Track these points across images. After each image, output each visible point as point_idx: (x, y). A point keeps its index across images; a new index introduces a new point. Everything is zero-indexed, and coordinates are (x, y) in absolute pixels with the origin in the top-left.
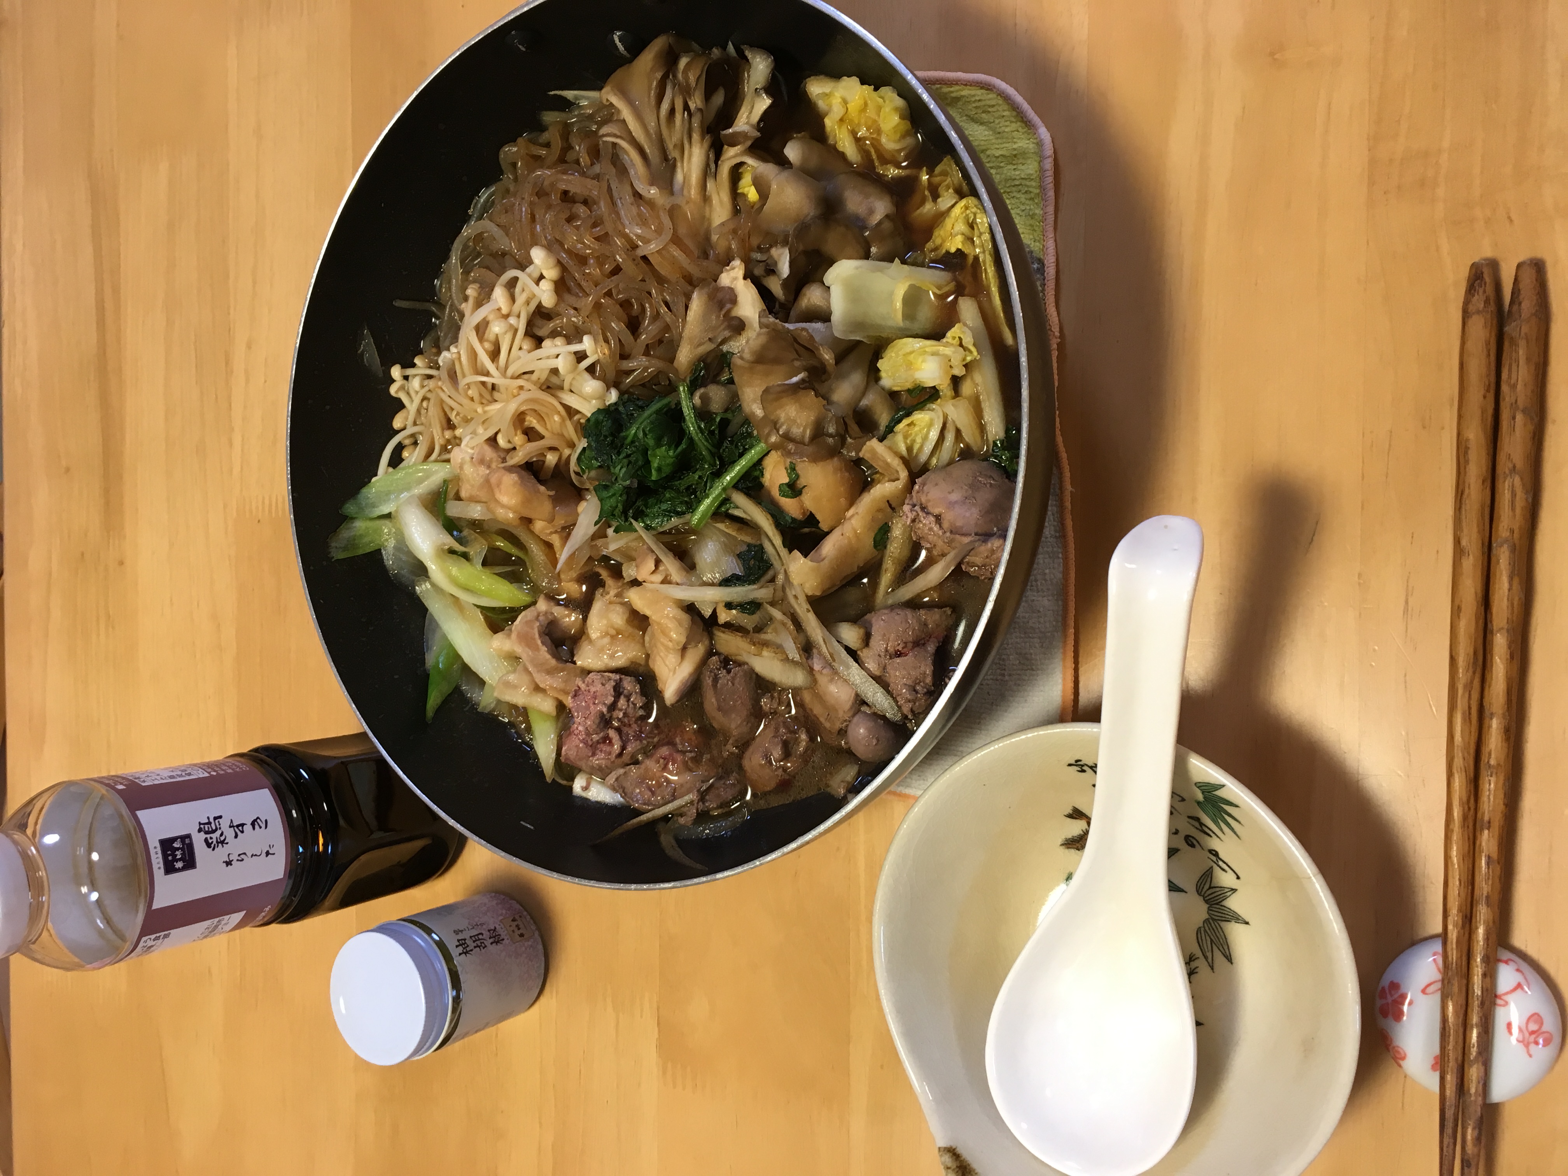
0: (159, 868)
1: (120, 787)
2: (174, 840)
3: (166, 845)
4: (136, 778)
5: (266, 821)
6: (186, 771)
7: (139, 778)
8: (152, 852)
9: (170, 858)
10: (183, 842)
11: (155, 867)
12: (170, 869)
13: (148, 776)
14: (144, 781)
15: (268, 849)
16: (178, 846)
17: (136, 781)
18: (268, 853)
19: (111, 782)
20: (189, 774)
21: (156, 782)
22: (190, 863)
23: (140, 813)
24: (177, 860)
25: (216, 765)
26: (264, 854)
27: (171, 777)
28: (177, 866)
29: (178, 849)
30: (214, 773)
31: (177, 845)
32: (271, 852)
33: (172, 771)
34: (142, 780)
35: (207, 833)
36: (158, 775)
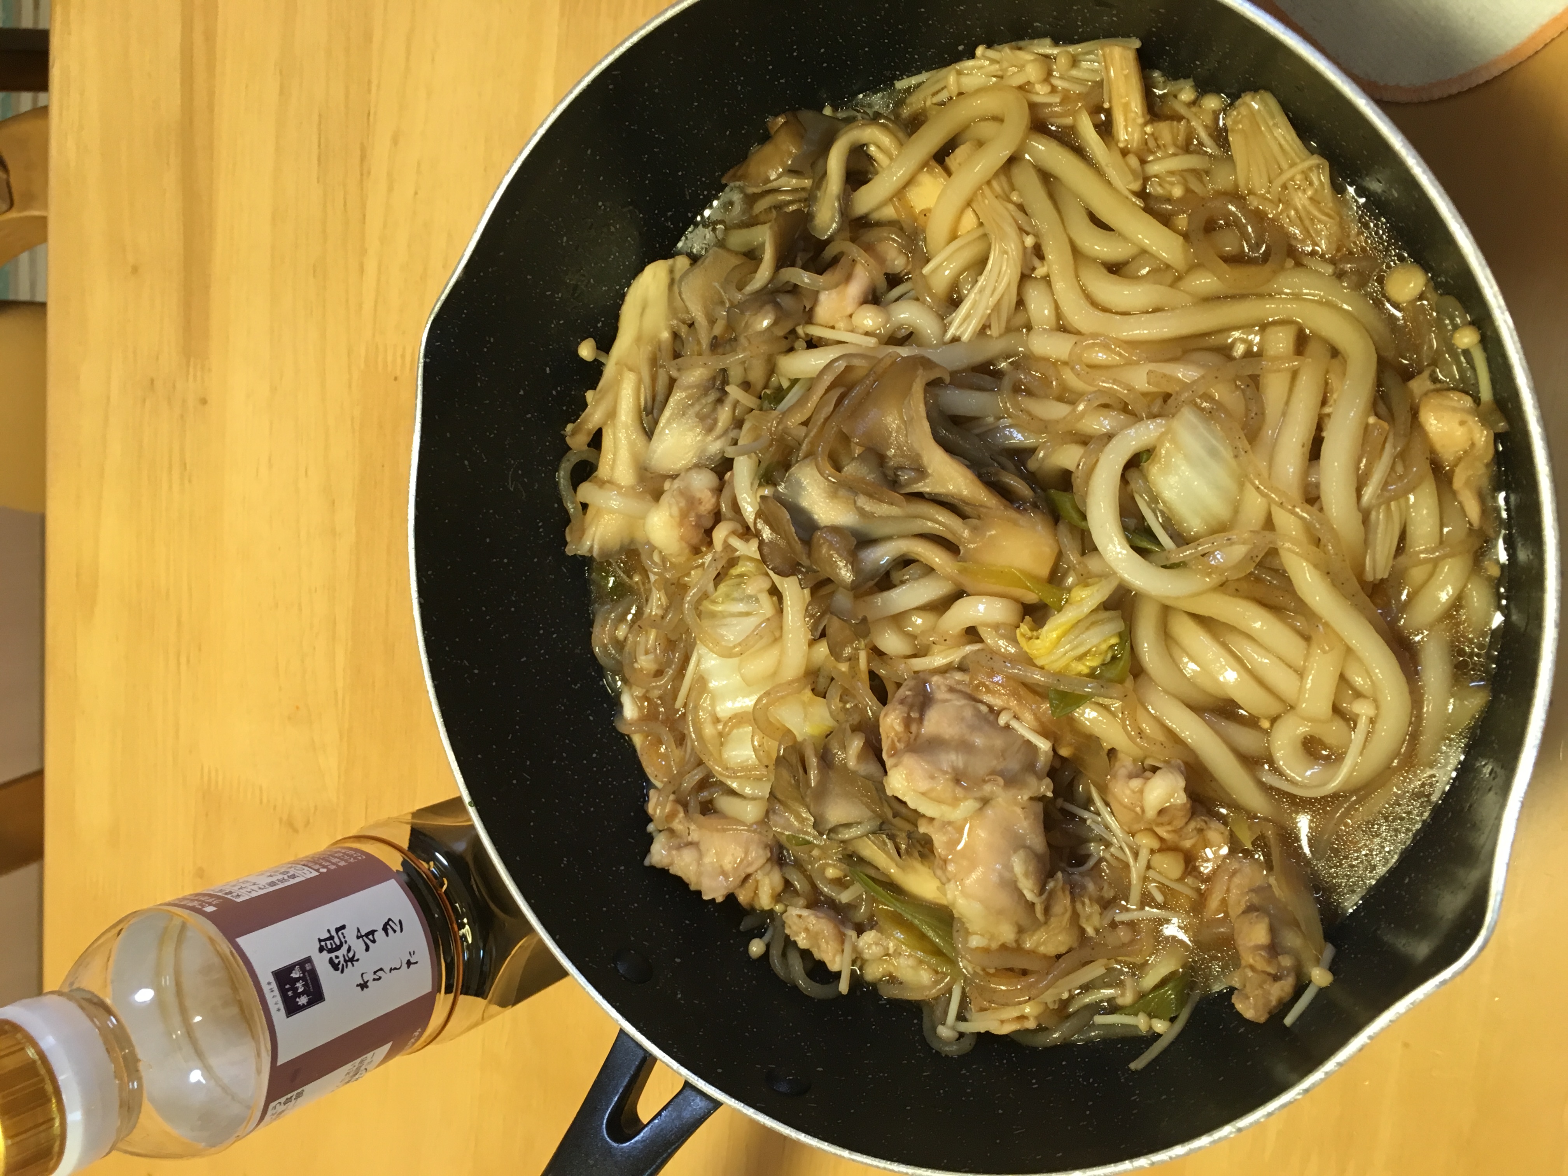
0: (279, 1010)
1: (210, 909)
2: (290, 968)
3: (282, 977)
4: (226, 894)
5: (400, 922)
6: (288, 872)
7: (230, 893)
8: (266, 989)
9: (290, 993)
10: (303, 969)
11: (273, 1008)
12: (292, 1008)
13: (241, 888)
14: (238, 896)
15: (409, 957)
16: (297, 976)
17: (229, 896)
18: (409, 963)
19: (196, 904)
20: (293, 876)
21: (254, 894)
22: (316, 996)
23: (240, 941)
24: (299, 995)
25: (324, 859)
26: (405, 966)
27: (272, 884)
28: (300, 1003)
29: (297, 980)
30: (325, 870)
31: (295, 974)
32: (412, 961)
33: (271, 876)
34: (235, 894)
35: (330, 951)
36: (254, 884)
